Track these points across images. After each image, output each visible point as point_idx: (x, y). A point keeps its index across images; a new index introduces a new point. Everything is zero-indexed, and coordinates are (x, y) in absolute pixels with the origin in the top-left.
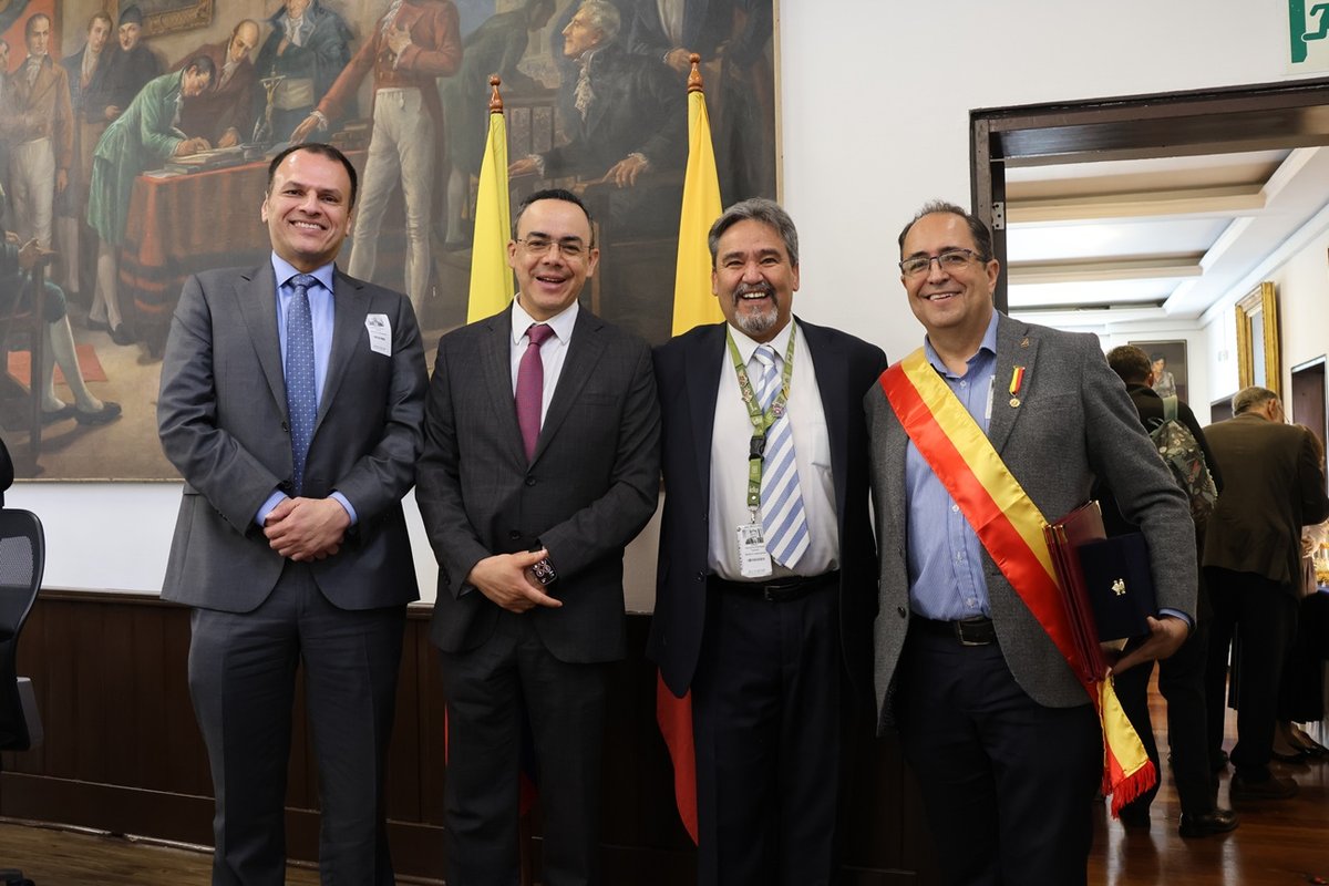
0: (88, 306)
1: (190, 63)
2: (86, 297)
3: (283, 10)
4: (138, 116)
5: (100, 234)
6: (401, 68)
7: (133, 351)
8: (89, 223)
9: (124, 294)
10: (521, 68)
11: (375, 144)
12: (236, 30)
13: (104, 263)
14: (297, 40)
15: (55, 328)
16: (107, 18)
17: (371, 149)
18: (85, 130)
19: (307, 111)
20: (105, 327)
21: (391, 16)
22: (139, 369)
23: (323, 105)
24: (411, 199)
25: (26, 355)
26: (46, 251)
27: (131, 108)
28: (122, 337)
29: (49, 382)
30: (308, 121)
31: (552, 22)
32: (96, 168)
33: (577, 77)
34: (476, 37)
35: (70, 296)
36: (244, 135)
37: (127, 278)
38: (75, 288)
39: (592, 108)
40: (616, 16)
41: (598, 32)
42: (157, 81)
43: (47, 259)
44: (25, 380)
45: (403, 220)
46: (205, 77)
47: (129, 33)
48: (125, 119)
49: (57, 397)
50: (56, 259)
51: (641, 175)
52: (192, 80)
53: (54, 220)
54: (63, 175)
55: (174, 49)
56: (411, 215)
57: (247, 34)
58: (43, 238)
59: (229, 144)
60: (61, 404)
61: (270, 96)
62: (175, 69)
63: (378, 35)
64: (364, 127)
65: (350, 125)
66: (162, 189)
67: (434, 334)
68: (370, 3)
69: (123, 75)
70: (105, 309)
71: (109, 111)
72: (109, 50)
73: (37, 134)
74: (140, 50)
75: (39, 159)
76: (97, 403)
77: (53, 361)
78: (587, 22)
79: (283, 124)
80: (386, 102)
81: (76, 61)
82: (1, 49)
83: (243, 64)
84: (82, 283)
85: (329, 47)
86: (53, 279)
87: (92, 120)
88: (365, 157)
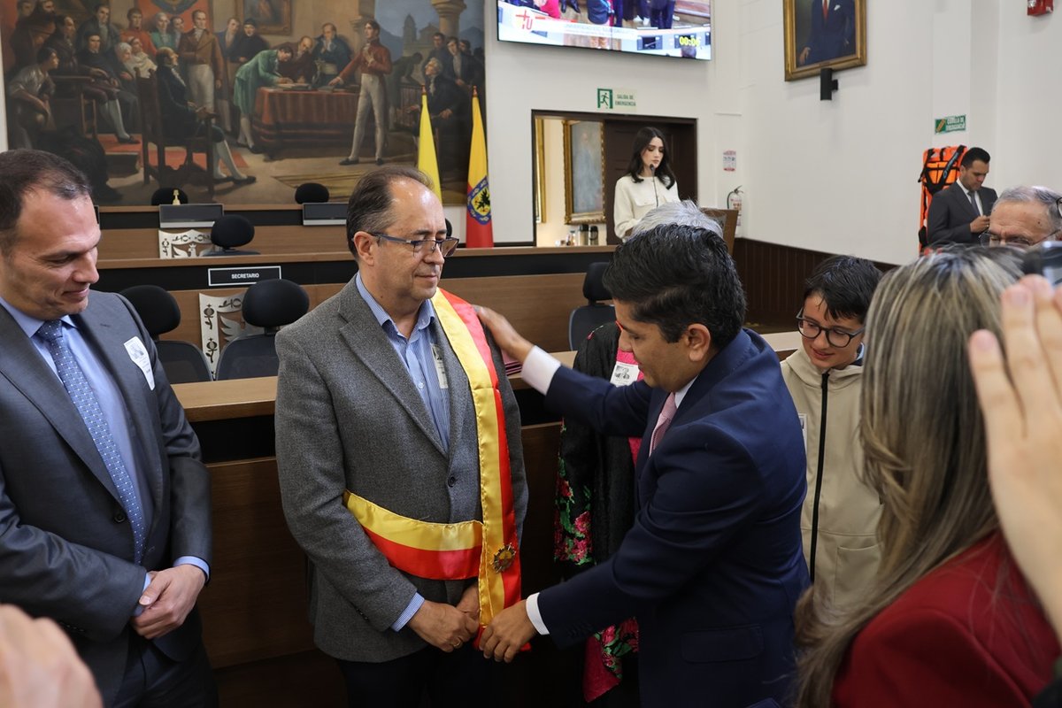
0: (237, 137)
1: (282, 47)
2: (235, 132)
3: (322, 36)
4: (257, 65)
5: (241, 108)
6: (371, 67)
7: (261, 157)
8: (234, 103)
9: (255, 135)
10: (412, 76)
11: (362, 93)
12: (302, 39)
13: (244, 122)
14: (329, 49)
15: (219, 145)
16: (238, 20)
18: (230, 65)
19: (335, 76)
20: (247, 146)
21: (366, 49)
22: (264, 164)
23: (341, 74)
24: (377, 113)
25: (204, 156)
26: (212, 112)
27: (253, 60)
28: (255, 151)
29: (217, 166)
30: (335, 81)
31: (422, 62)
32: (237, 82)
33: (430, 83)
34: (396, 63)
35: (227, 132)
36: (308, 80)
37: (255, 127)
38: (229, 129)
39: (435, 93)
40: (441, 65)
41: (435, 69)
42: (265, 52)
44: (204, 165)
45: (373, 120)
46: (289, 55)
47: (249, 29)
48: (250, 64)
49: (221, 172)
50: (217, 115)
51: (450, 116)
52: (282, 55)
55: (274, 40)
56: (377, 118)
57: (307, 42)
58: (210, 107)
59: (301, 82)
60: (224, 176)
61: (319, 68)
62: (275, 48)
63: (361, 54)
64: (357, 86)
65: (352, 84)
66: (271, 95)
67: (389, 159)
68: (358, 41)
69: (248, 46)
70: (246, 140)
71: (242, 59)
72: (240, 35)
73: (202, 62)
74: (256, 37)
75: (204, 73)
76: (244, 176)
77: (219, 157)
78: (433, 65)
79: (325, 79)
80: (365, 79)
81: (222, 35)
82: (178, 21)
83: (306, 53)
84: (232, 127)
85: (342, 54)
86: (216, 124)
87: (232, 61)
88: (358, 97)
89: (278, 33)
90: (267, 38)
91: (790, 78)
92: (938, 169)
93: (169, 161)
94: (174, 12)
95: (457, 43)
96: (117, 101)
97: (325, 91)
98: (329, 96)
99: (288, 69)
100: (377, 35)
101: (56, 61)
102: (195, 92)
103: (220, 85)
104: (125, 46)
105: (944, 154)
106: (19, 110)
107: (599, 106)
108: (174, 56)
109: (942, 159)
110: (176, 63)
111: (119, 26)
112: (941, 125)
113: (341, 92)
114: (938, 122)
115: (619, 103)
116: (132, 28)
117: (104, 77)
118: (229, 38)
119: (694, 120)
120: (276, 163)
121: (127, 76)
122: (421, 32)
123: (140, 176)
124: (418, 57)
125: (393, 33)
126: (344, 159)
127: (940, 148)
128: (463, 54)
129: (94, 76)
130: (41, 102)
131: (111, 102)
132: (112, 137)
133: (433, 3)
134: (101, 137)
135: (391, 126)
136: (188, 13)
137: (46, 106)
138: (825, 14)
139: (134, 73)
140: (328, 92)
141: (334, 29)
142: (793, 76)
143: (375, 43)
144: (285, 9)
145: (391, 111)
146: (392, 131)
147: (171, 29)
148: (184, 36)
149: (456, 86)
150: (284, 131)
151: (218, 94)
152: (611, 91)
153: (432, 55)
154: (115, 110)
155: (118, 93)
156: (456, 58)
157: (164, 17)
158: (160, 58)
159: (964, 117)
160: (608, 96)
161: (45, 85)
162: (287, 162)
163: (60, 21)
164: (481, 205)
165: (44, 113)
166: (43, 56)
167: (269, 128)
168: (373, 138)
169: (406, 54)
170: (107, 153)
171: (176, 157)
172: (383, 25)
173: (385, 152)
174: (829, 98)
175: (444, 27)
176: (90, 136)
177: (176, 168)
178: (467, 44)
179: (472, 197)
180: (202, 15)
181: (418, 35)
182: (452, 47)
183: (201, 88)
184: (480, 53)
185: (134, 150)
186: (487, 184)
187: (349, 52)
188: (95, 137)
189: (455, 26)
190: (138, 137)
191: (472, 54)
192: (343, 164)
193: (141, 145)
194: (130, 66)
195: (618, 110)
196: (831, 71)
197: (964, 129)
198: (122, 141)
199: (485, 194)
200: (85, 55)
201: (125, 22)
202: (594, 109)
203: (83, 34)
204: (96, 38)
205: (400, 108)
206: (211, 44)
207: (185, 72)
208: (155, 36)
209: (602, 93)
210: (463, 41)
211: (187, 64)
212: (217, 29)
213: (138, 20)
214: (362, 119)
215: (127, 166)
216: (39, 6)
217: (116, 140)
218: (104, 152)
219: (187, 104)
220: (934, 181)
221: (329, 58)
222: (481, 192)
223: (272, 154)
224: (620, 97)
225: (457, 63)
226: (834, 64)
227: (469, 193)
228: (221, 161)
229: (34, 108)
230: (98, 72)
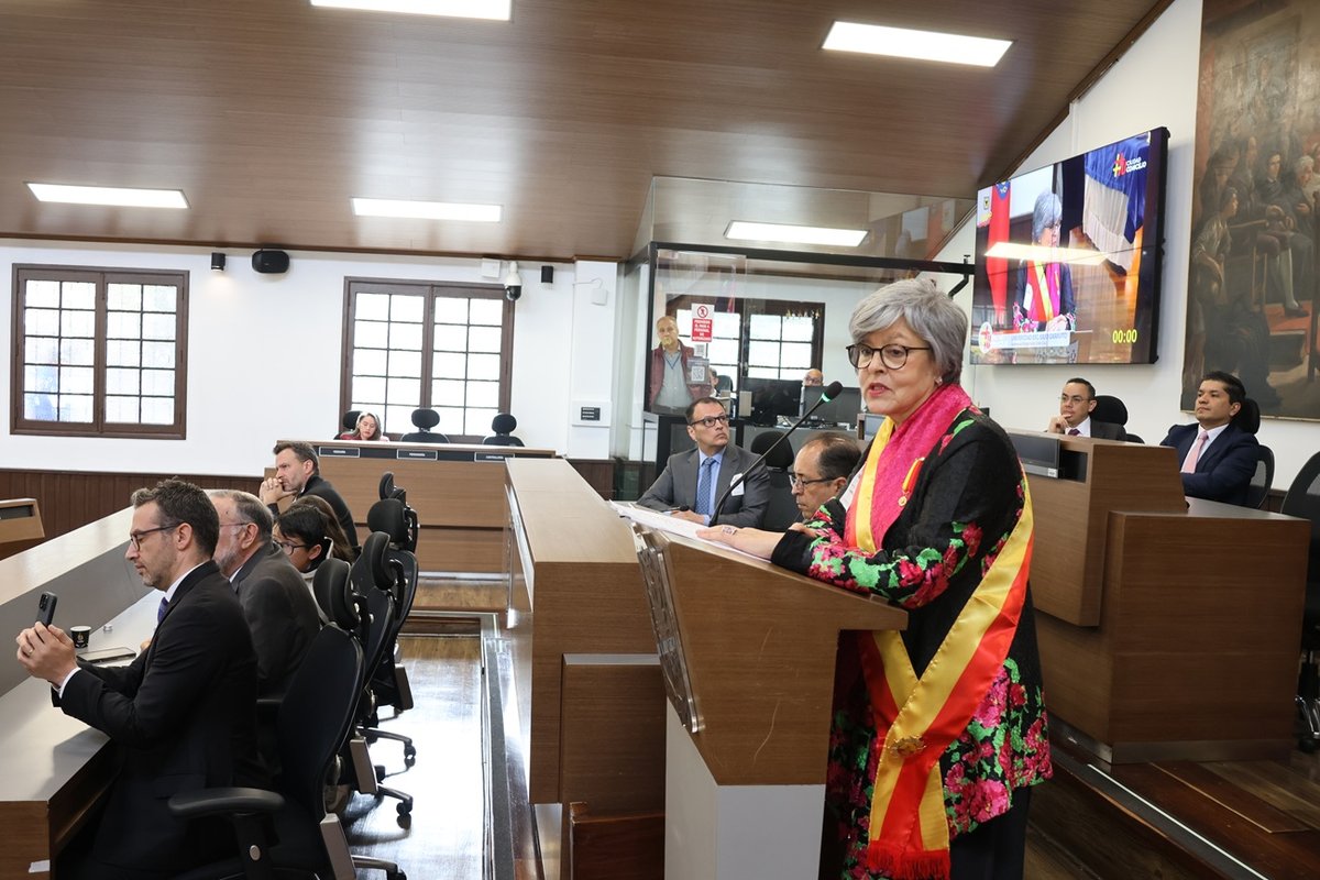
96: (1290, 251)
106: (1198, 280)
111: (1301, 135)
116: (1317, 130)
117: (1279, 217)
121: (1305, 208)
123: (1303, 370)
129: (1271, 219)
130: (1217, 265)
131: (1284, 254)
137: (1219, 268)
139: (1313, 201)
154: (1287, 266)
155: (1292, 238)
161: (1223, 241)
165: (1219, 281)
166: (1225, 200)
170: (1272, 334)
176: (1256, 309)
185: (1302, 327)
188: (1262, 310)
200: (1263, 189)
204: (1276, 160)
215: (1291, 353)
217: (1283, 312)
218: (1269, 332)
229: (1210, 274)
230: (1274, 210)
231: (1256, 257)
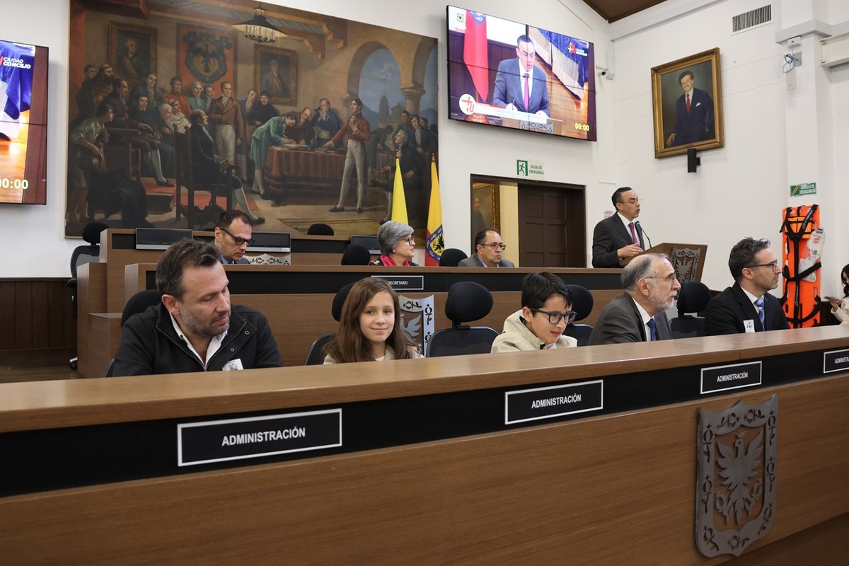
0: (251, 186)
1: (289, 115)
2: (250, 181)
3: (319, 108)
4: (269, 128)
5: (256, 162)
6: (355, 135)
7: (269, 202)
8: (251, 157)
9: (265, 184)
10: (386, 144)
12: (304, 110)
13: (257, 173)
14: (324, 118)
15: (237, 191)
16: (256, 91)
17: (347, 155)
18: (248, 127)
19: (328, 140)
20: (259, 193)
21: (352, 120)
22: (272, 208)
23: (333, 139)
24: (358, 171)
25: (224, 199)
26: (232, 164)
27: (266, 124)
28: (265, 197)
30: (328, 144)
31: (393, 133)
32: (253, 140)
33: (398, 149)
34: (374, 132)
35: (243, 181)
36: (308, 142)
37: (265, 178)
38: (246, 179)
39: (402, 158)
40: (406, 136)
42: (276, 118)
43: (233, 167)
45: (356, 177)
46: (294, 121)
47: (264, 99)
48: (264, 127)
50: (237, 167)
51: (412, 176)
52: (288, 121)
53: (235, 155)
54: (239, 141)
55: (283, 109)
56: (358, 176)
57: (308, 112)
58: (231, 160)
59: (303, 144)
62: (283, 116)
63: (348, 125)
64: (345, 149)
65: (340, 148)
66: (279, 152)
67: (366, 208)
68: (346, 114)
69: (263, 112)
70: (258, 187)
71: (258, 123)
72: (257, 103)
73: (227, 123)
74: (269, 106)
75: (228, 132)
76: (256, 217)
77: (237, 201)
78: (400, 136)
79: (321, 142)
80: (351, 144)
81: (243, 103)
82: (210, 89)
83: (307, 121)
84: (248, 177)
85: (334, 124)
86: (235, 174)
87: (250, 124)
88: (345, 158)
89: (286, 104)
90: (278, 107)
91: (659, 156)
92: (797, 222)
93: (197, 202)
94: (207, 82)
95: (418, 119)
96: (158, 151)
97: (320, 151)
98: (323, 156)
99: (293, 133)
100: (360, 110)
101: (111, 116)
102: (220, 147)
103: (240, 142)
104: (167, 107)
105: (800, 211)
106: (79, 154)
107: (518, 174)
108: (205, 117)
109: (799, 215)
110: (206, 123)
111: (163, 90)
112: (795, 191)
113: (332, 153)
114: (793, 188)
115: (532, 172)
116: (173, 92)
117: (148, 131)
118: (249, 105)
119: (584, 186)
120: (281, 208)
121: (167, 130)
122: (392, 109)
123: (173, 214)
124: (389, 129)
125: (372, 109)
126: (333, 207)
127: (797, 206)
128: (422, 128)
129: (142, 130)
130: (98, 149)
131: (153, 152)
132: (152, 180)
133: (402, 87)
134: (143, 180)
135: (369, 183)
136: (218, 84)
137: (100, 151)
138: (688, 110)
139: (173, 128)
140: (323, 153)
141: (328, 103)
142: (662, 155)
143: (359, 116)
144: (292, 85)
145: (369, 170)
146: (370, 186)
147: (204, 95)
148: (214, 101)
149: (417, 152)
150: (288, 182)
151: (238, 149)
152: (526, 162)
153: (400, 127)
154: (156, 158)
155: (159, 144)
156: (417, 131)
157: (199, 86)
158: (194, 118)
159: (815, 184)
160: (524, 166)
161: (101, 135)
162: (289, 207)
163: (117, 84)
164: (438, 247)
165: (99, 158)
166: (102, 110)
167: (277, 179)
168: (356, 191)
169: (381, 126)
170: (147, 194)
171: (202, 199)
172: (364, 103)
173: (363, 203)
174: (695, 171)
175: (409, 107)
176: (134, 179)
177: (202, 208)
178: (426, 120)
179: (431, 242)
180: (228, 86)
181: (390, 112)
182: (414, 122)
183: (224, 143)
184: (435, 128)
185: (170, 192)
186: (442, 232)
187: (339, 122)
188: (138, 180)
189: (417, 105)
190: (173, 181)
191: (429, 129)
192: (332, 211)
193: (175, 187)
194: (170, 123)
195: (531, 177)
196: (696, 151)
197: (815, 193)
198: (160, 184)
199: (441, 238)
200: (134, 113)
201: (169, 88)
202: (514, 176)
203: (134, 96)
204: (145, 99)
205: (376, 168)
206: (234, 110)
207: (213, 131)
208: (191, 100)
209: (520, 163)
210: (422, 118)
211: (215, 124)
212: (239, 98)
213: (178, 87)
214: (347, 176)
215: (162, 204)
216: (102, 70)
217: (155, 183)
218: (144, 192)
219: (213, 156)
220: (795, 232)
221: (324, 126)
222: (438, 237)
223: (278, 199)
224: (532, 167)
225: (418, 134)
226: (697, 145)
227: (427, 237)
228: (238, 204)
229: (89, 153)
230: (144, 126)
231: (131, 150)
